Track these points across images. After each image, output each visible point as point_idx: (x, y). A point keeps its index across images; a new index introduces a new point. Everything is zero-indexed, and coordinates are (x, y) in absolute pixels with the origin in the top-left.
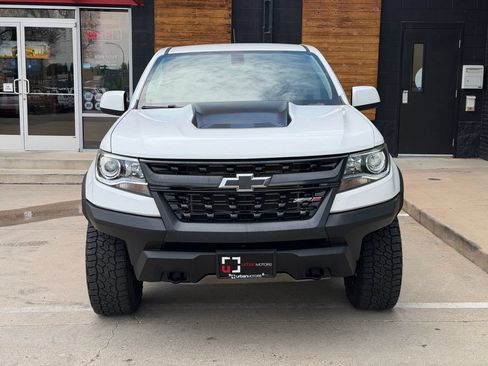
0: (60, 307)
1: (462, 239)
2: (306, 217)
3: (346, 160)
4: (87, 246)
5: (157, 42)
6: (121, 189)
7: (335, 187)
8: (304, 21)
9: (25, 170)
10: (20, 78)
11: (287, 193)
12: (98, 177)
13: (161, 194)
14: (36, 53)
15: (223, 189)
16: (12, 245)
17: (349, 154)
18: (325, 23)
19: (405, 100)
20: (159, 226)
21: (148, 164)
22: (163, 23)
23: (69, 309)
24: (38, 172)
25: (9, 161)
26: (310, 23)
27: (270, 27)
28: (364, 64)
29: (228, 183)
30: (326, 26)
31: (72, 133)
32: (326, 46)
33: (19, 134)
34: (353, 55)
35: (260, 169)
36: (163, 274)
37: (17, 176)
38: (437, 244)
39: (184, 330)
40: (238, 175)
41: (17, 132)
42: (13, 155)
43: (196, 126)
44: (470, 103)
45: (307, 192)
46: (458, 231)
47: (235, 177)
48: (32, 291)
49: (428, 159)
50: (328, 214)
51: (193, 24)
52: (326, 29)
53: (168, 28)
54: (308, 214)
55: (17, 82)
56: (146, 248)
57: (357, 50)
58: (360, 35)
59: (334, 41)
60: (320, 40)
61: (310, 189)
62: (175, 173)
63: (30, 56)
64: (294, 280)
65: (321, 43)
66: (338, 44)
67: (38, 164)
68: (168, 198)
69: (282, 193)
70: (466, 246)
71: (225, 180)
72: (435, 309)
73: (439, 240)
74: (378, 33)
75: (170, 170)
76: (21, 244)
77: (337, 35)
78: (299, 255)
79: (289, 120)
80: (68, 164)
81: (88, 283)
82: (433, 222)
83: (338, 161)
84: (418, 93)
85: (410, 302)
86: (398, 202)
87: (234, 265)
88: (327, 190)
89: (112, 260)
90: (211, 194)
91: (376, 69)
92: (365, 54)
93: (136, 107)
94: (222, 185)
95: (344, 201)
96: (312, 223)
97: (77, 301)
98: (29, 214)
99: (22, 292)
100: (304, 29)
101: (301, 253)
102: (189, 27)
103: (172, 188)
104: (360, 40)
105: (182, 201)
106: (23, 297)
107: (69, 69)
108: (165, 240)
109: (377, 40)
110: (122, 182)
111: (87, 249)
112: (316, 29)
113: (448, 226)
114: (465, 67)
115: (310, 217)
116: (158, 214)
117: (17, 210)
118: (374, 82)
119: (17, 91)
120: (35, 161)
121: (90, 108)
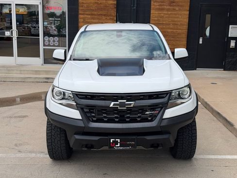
0: (34, 154)
1: (226, 120)
2: (151, 121)
3: (171, 93)
4: (47, 129)
5: (80, 12)
6: (63, 105)
7: (165, 106)
8: (152, 2)
9: (16, 75)
10: (13, 29)
11: (142, 109)
12: (52, 98)
13: (82, 109)
14: (20, 11)
15: (111, 107)
16: (11, 117)
17: (172, 90)
18: (162, 4)
19: (201, 42)
20: (81, 124)
21: (76, 94)
22: (83, 3)
23: (38, 155)
24: (22, 76)
25: (9, 70)
26: (155, 4)
27: (135, 5)
28: (181, 24)
29: (114, 105)
30: (163, 5)
31: (38, 56)
32: (162, 15)
33: (13, 56)
34: (176, 19)
35: (129, 98)
36: (83, 145)
37: (13, 78)
38: (214, 120)
39: (92, 169)
40: (119, 101)
42: (10, 67)
43: (99, 73)
44: (233, 44)
45: (152, 109)
46: (224, 115)
47: (118, 102)
48: (20, 145)
49: (211, 71)
50: (162, 119)
51: (97, 3)
52: (163, 7)
53: (85, 5)
54: (152, 119)
55: (12, 31)
56: (75, 134)
57: (177, 17)
58: (180, 10)
59: (167, 13)
60: (160, 12)
61: (153, 107)
62: (89, 99)
63: (18, 13)
64: (144, 149)
65: (160, 14)
66: (168, 14)
67: (22, 72)
68: (85, 110)
69: (140, 109)
70: (228, 124)
71: (113, 103)
72: (212, 159)
73: (215, 119)
74: (188, 9)
75: (86, 97)
76: (15, 117)
77: (168, 10)
78: (148, 139)
79: (144, 71)
80: (37, 72)
81: (48, 146)
82: (212, 109)
83: (167, 94)
84: (208, 38)
85: (200, 154)
86: (195, 111)
87: (116, 143)
88: (162, 108)
89: (59, 136)
90: (107, 110)
91: (187, 27)
92: (182, 19)
93: (70, 59)
94: (111, 105)
95: (169, 113)
96: (153, 124)
97: (42, 151)
98: (18, 99)
99: (16, 145)
100: (152, 7)
101: (148, 138)
102: (96, 5)
103: (88, 106)
104: (179, 13)
105: (92, 112)
106: (16, 148)
107: (37, 14)
108: (84, 131)
109: (188, 13)
110: (64, 102)
111: (47, 130)
112: (158, 7)
113: (219, 112)
114: (230, 26)
115: (153, 121)
116: (81, 118)
117: (12, 97)
118: (186, 33)
119: (12, 35)
120: (21, 70)
121: (47, 44)
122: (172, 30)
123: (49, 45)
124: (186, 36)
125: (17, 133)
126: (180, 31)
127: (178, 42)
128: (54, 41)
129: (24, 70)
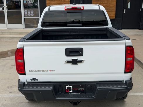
10: (4, 6)
19: (124, 12)
28: (112, 1)
31: (21, 23)
37: (5, 38)
41: (5, 23)
48: (11, 87)
55: (4, 7)
80: (21, 34)
84: (129, 10)
91: (116, 2)
99: (8, 87)
106: (8, 90)
117: (5, 51)
118: (115, 6)
119: (4, 10)
120: (10, 33)
121: (27, 15)
122: (106, 5)
123: (28, 16)
124: (115, 9)
125: (9, 78)
126: (112, 5)
127: (110, 12)
128: (31, 13)
129: (13, 33)
